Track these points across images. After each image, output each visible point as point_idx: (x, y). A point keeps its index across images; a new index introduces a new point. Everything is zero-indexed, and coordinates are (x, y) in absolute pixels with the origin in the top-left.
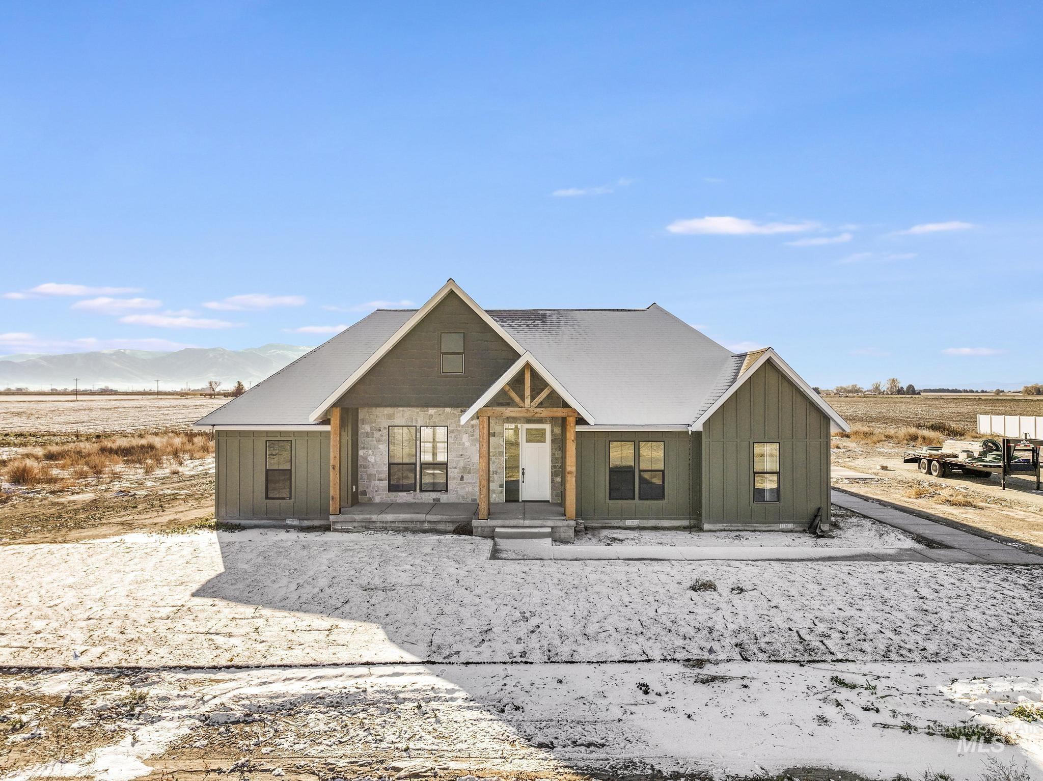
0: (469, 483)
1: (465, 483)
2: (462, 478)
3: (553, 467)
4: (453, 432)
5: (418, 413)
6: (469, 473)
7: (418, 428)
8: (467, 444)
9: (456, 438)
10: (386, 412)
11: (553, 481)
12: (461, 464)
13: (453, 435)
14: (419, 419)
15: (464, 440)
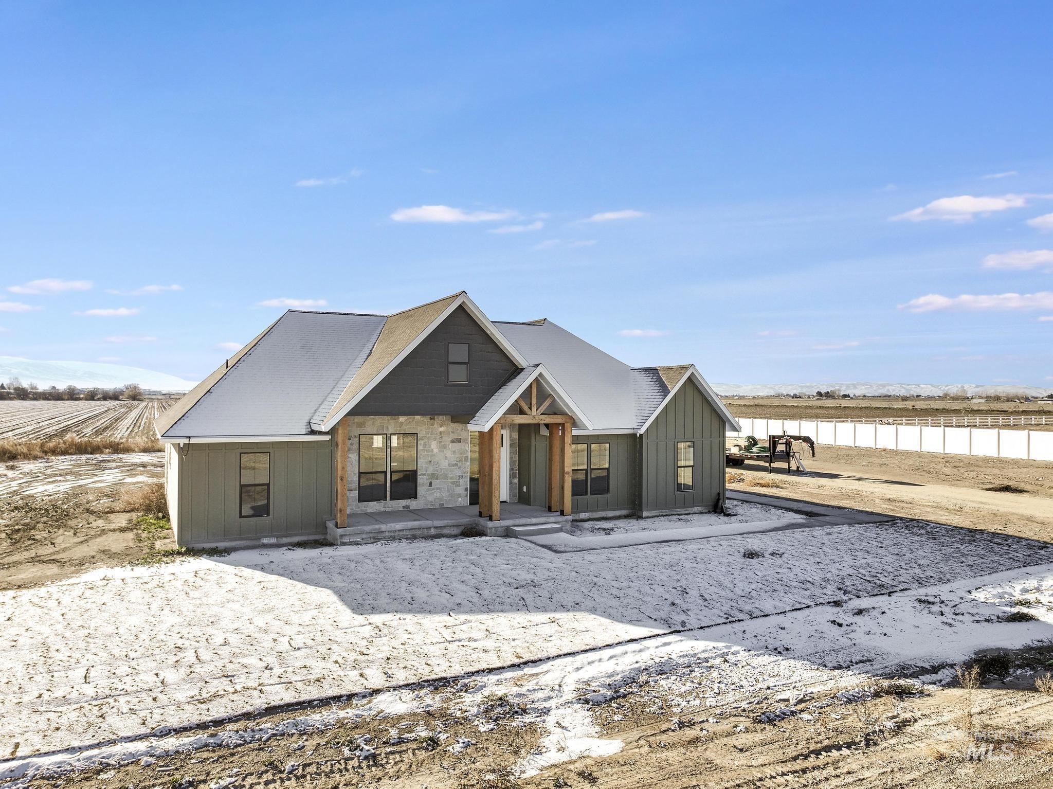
0: (437, 489)
1: (434, 489)
2: (431, 484)
3: (511, 469)
4: (422, 439)
5: (388, 420)
6: (437, 479)
7: (389, 436)
8: (435, 450)
9: (425, 445)
10: (356, 420)
11: (511, 483)
12: (430, 471)
13: (422, 442)
14: (390, 428)
15: (432, 447)
